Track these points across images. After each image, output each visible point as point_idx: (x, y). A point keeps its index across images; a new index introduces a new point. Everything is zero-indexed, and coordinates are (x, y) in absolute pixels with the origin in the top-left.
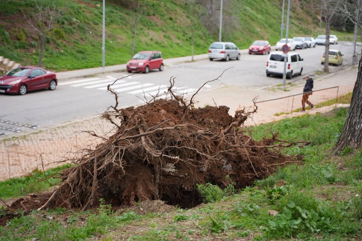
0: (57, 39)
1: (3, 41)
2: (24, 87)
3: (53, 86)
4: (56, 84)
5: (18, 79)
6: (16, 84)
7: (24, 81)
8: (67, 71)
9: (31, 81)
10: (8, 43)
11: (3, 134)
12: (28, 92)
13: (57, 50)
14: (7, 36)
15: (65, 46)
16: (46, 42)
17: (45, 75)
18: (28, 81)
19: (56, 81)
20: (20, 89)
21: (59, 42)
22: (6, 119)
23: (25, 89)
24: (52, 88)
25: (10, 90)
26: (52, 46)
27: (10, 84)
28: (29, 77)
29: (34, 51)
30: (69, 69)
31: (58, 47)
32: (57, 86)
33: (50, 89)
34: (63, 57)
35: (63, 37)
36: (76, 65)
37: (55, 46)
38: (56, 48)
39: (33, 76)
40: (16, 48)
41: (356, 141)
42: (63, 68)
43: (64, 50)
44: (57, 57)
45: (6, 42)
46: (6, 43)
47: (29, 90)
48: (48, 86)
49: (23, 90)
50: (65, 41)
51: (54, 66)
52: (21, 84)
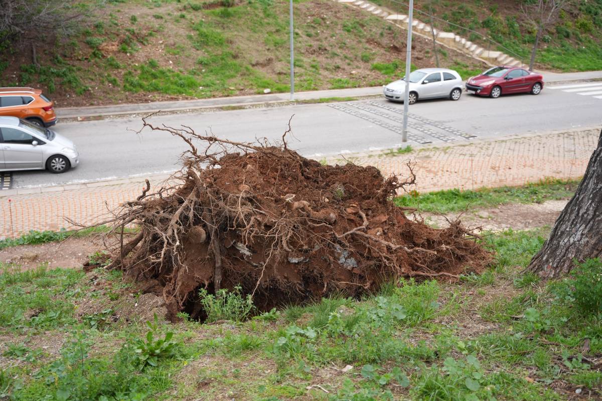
0: (582, 33)
1: (509, 34)
2: (498, 89)
3: (536, 90)
4: (541, 88)
5: (492, 80)
6: (488, 86)
7: (498, 83)
8: (577, 72)
9: (507, 82)
10: (515, 37)
11: (431, 142)
12: (501, 95)
13: (577, 46)
14: (516, 28)
15: (589, 41)
16: (565, 36)
17: (527, 76)
18: (503, 83)
19: (541, 84)
20: (491, 91)
21: (582, 36)
22: (447, 125)
23: (499, 92)
24: (535, 93)
25: (481, 92)
26: (571, 42)
27: (481, 85)
28: (506, 79)
29: (546, 47)
30: (581, 70)
31: (580, 43)
32: (542, 91)
33: (532, 93)
34: (582, 55)
35: (590, 31)
36: (592, 65)
37: (576, 41)
38: (577, 43)
39: (510, 77)
40: (524, 42)
41: (555, 266)
42: (574, 68)
43: (586, 46)
44: (574, 54)
45: (514, 35)
46: (512, 37)
47: (503, 93)
48: (530, 90)
49: (496, 92)
50: (591, 35)
51: (563, 66)
52: (495, 86)
